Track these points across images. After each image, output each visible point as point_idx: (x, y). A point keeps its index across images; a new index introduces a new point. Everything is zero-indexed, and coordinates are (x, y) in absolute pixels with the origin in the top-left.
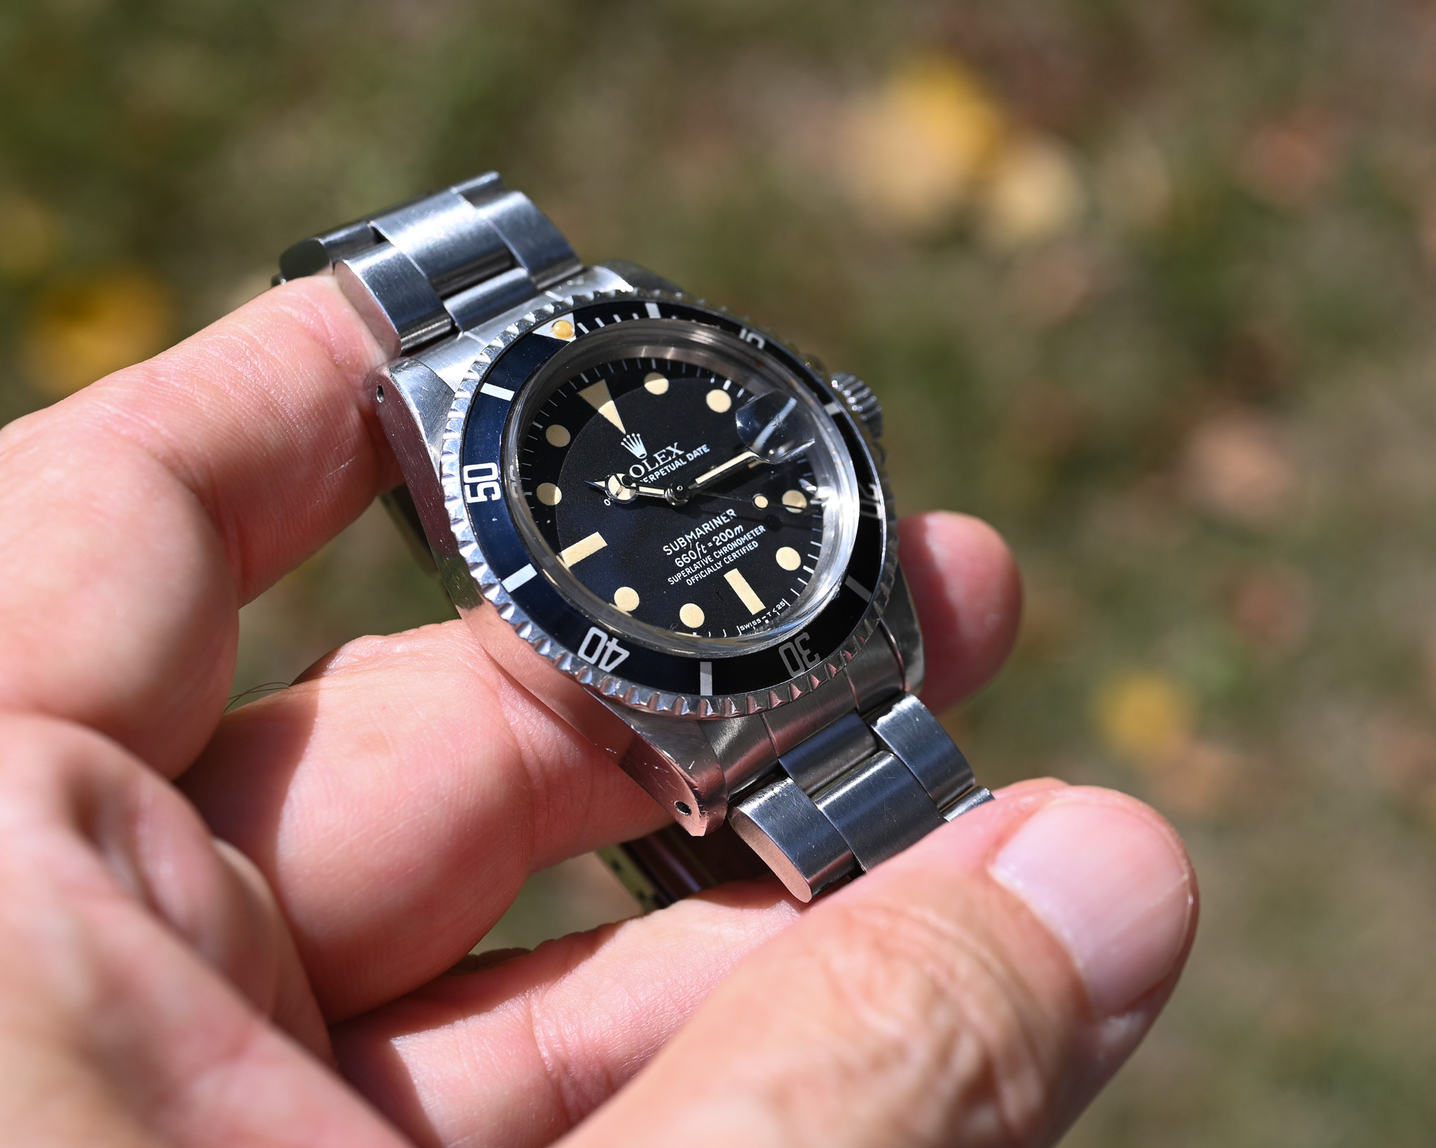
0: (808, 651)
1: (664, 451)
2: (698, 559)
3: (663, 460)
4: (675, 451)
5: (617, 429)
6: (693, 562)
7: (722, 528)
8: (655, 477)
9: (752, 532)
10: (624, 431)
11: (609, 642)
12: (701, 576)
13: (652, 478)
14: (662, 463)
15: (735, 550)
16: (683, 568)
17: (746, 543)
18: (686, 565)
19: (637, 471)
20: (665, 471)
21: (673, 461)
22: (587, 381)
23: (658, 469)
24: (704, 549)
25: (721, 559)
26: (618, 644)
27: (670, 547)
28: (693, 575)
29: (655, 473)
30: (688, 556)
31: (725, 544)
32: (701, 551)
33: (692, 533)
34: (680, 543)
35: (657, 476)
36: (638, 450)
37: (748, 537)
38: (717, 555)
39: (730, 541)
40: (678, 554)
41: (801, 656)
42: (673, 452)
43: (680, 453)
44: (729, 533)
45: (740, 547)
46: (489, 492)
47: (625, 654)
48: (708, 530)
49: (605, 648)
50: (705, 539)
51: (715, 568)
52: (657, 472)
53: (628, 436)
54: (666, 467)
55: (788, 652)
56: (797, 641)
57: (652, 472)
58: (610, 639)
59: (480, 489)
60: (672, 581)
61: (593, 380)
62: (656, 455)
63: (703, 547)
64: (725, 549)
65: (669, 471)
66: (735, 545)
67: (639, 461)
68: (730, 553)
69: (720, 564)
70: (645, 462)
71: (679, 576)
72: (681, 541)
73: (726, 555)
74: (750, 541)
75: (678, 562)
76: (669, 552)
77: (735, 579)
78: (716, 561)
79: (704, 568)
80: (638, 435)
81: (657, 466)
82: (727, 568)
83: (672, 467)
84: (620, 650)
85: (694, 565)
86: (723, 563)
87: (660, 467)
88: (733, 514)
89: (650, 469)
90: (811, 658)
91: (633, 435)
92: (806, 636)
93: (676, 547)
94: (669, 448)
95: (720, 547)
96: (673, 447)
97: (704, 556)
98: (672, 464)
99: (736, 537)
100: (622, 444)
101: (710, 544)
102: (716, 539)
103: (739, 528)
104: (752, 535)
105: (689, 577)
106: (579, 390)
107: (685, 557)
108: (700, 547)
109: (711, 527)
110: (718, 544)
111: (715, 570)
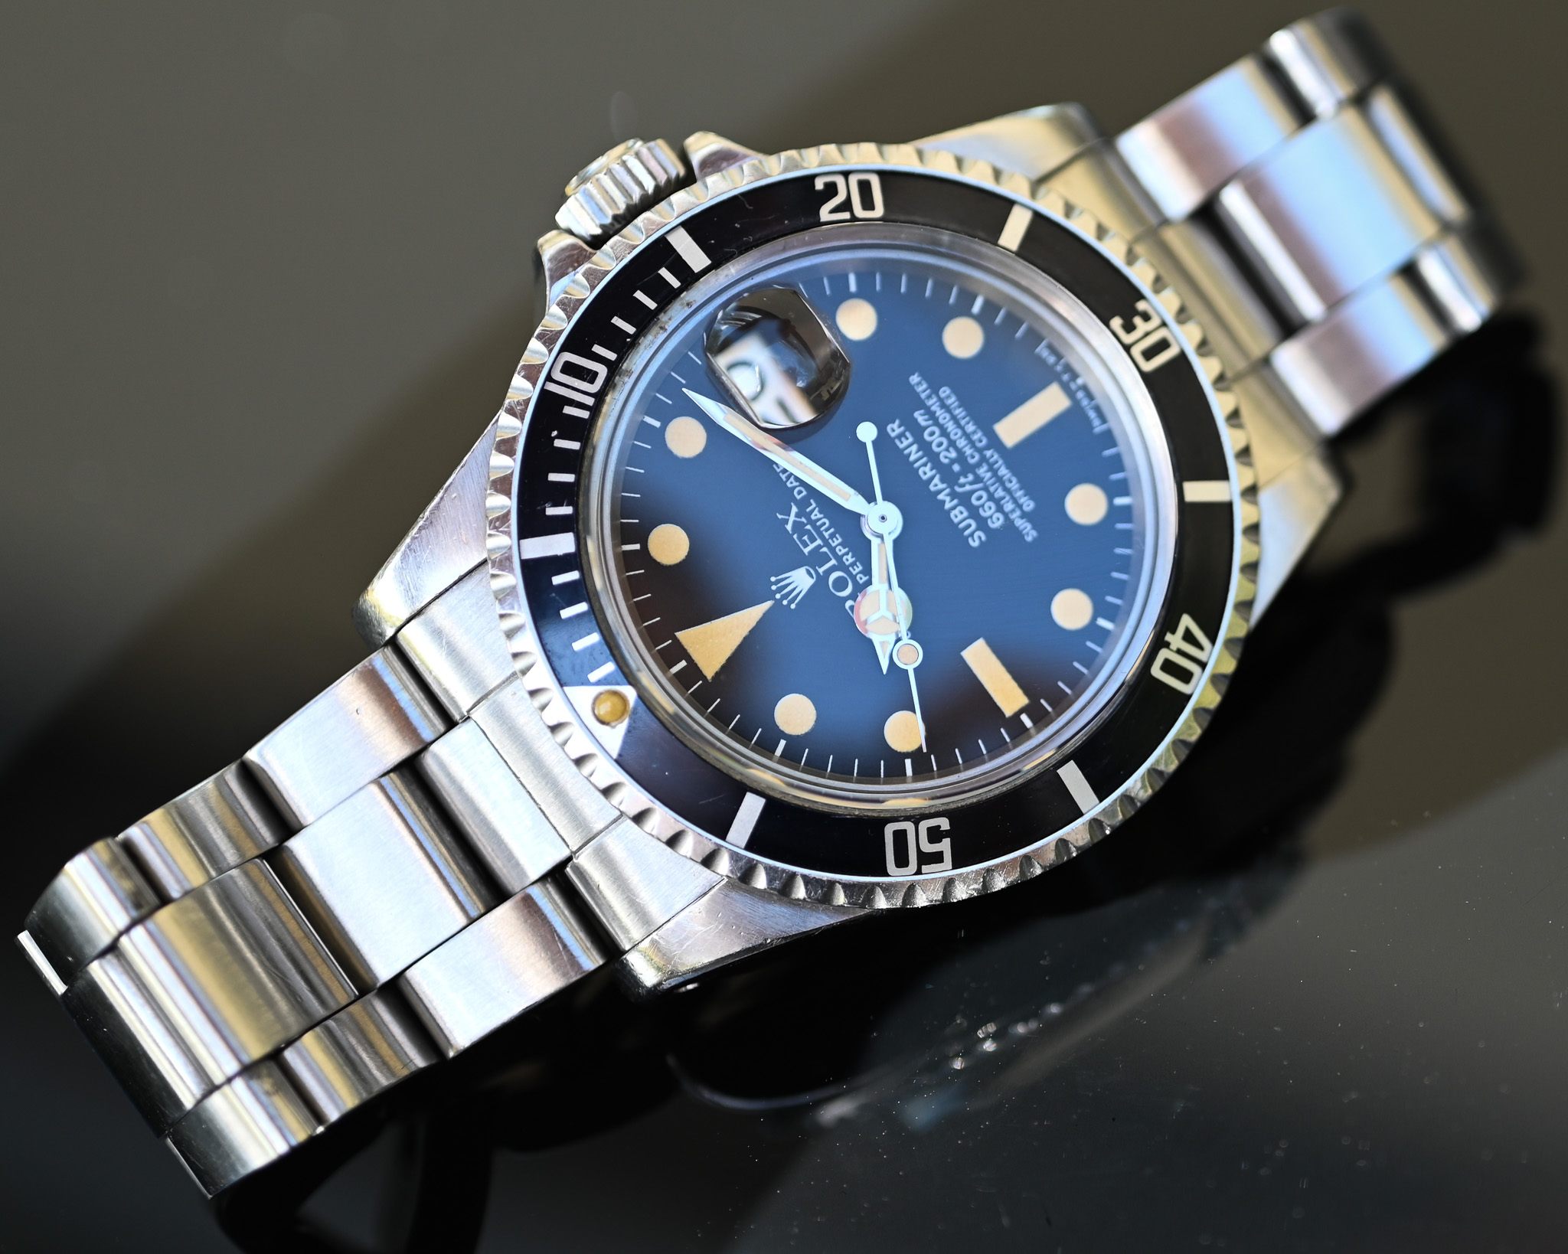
0: (1137, 320)
1: (795, 536)
2: (986, 489)
3: (813, 540)
4: (792, 518)
5: (766, 615)
6: (991, 497)
7: (925, 447)
8: (847, 554)
9: (923, 396)
10: (768, 605)
11: (1172, 647)
12: (1014, 485)
13: (849, 559)
14: (819, 542)
15: (962, 428)
16: (1006, 515)
17: (944, 406)
18: (1000, 509)
19: (840, 584)
20: (832, 536)
21: (813, 523)
22: (683, 664)
23: (833, 550)
24: (966, 477)
25: (980, 451)
26: (1173, 632)
27: (972, 535)
28: (1015, 501)
29: (840, 554)
30: (983, 506)
31: (952, 444)
32: (971, 483)
33: (941, 497)
34: (960, 517)
35: (844, 551)
36: (801, 580)
37: (933, 403)
38: (973, 457)
39: (944, 433)
40: (982, 523)
41: (1147, 334)
42: (795, 522)
43: (794, 509)
44: (932, 434)
45: (954, 418)
46: (935, 835)
47: (1186, 621)
48: (931, 470)
49: (1180, 652)
50: (949, 478)
51: (997, 462)
52: (837, 549)
53: (778, 596)
54: (826, 535)
55: (1149, 354)
56: (1128, 339)
57: (839, 558)
58: (1167, 645)
59: (928, 848)
60: (1030, 534)
61: (678, 652)
62: (806, 551)
63: (962, 480)
64: (962, 443)
65: (832, 530)
66: (951, 427)
67: (822, 580)
68: (967, 436)
69: (988, 453)
70: (821, 570)
71: (1020, 523)
72: (958, 515)
73: (972, 443)
74: (941, 401)
75: (997, 522)
76: (980, 538)
77: (1014, 428)
78: (984, 459)
79: (1000, 480)
80: (773, 579)
81: (825, 549)
82: (995, 442)
83: (824, 524)
84: (1181, 630)
85: (996, 495)
86: (987, 448)
87: (826, 544)
88: (895, 425)
89: (833, 562)
90: (1146, 317)
91: (774, 588)
92: (1116, 323)
93: (969, 526)
94: (789, 527)
95: (959, 451)
96: (787, 521)
97: (978, 479)
98: (818, 523)
99: (936, 423)
100: (793, 606)
101: (956, 468)
102: (946, 457)
103: (920, 418)
104: (929, 397)
105: (1020, 506)
106: (704, 678)
107: (985, 511)
108: (963, 485)
109: (925, 465)
110: (953, 454)
111: (1000, 462)
